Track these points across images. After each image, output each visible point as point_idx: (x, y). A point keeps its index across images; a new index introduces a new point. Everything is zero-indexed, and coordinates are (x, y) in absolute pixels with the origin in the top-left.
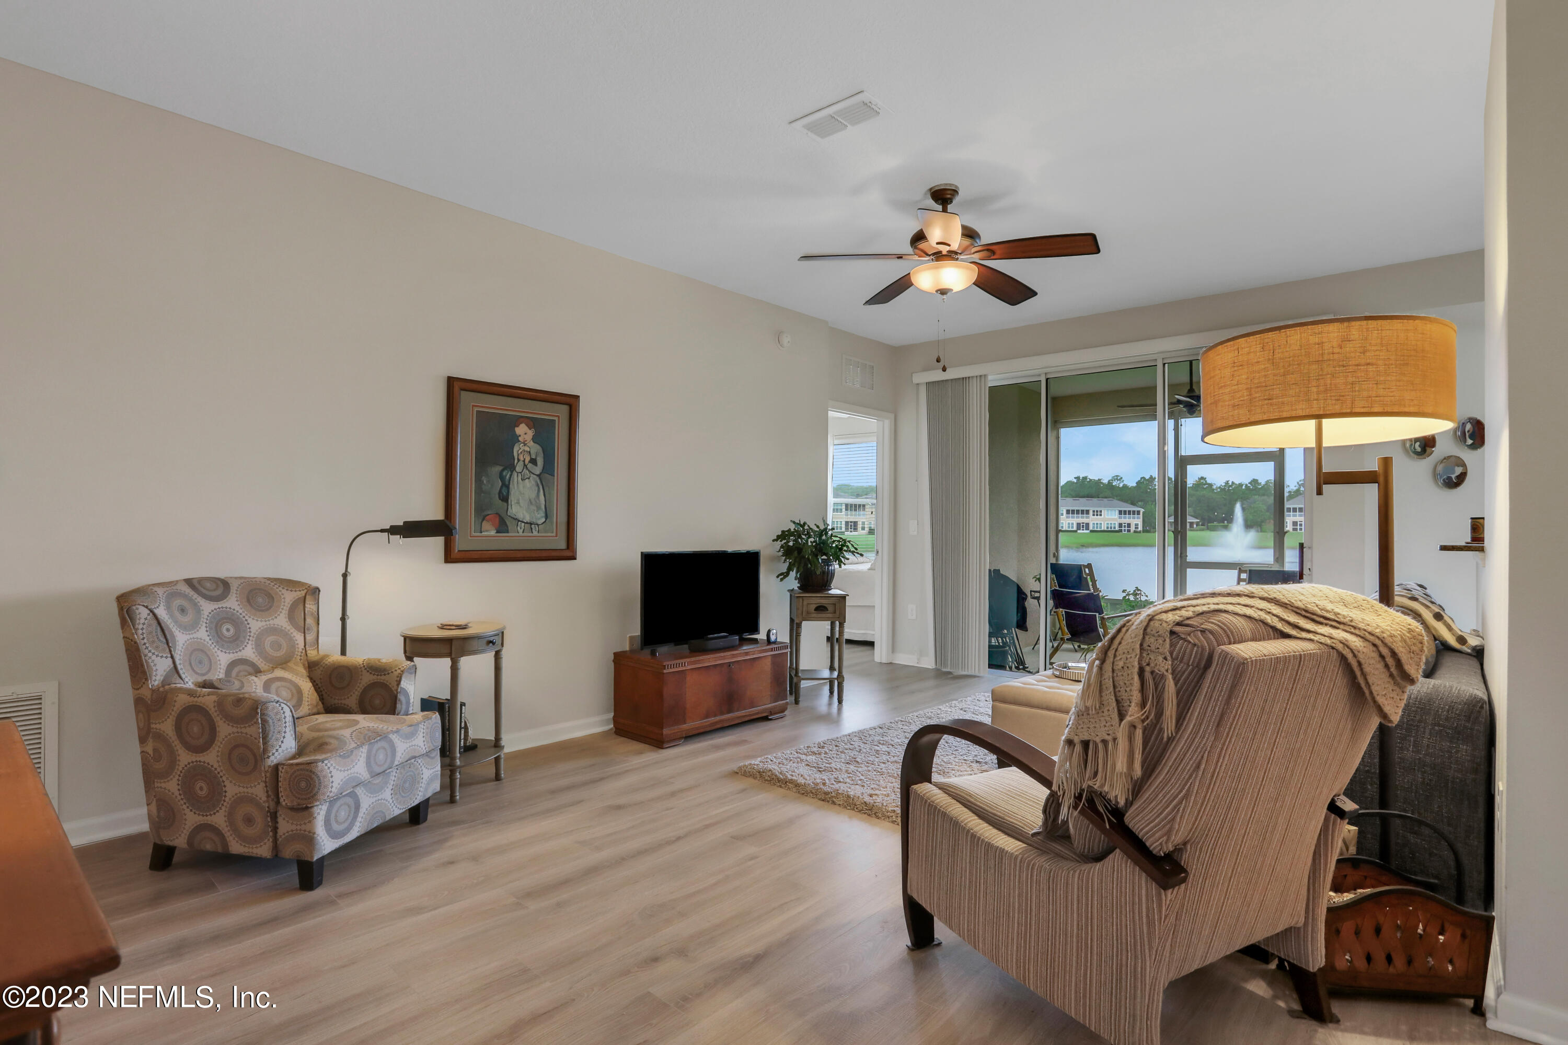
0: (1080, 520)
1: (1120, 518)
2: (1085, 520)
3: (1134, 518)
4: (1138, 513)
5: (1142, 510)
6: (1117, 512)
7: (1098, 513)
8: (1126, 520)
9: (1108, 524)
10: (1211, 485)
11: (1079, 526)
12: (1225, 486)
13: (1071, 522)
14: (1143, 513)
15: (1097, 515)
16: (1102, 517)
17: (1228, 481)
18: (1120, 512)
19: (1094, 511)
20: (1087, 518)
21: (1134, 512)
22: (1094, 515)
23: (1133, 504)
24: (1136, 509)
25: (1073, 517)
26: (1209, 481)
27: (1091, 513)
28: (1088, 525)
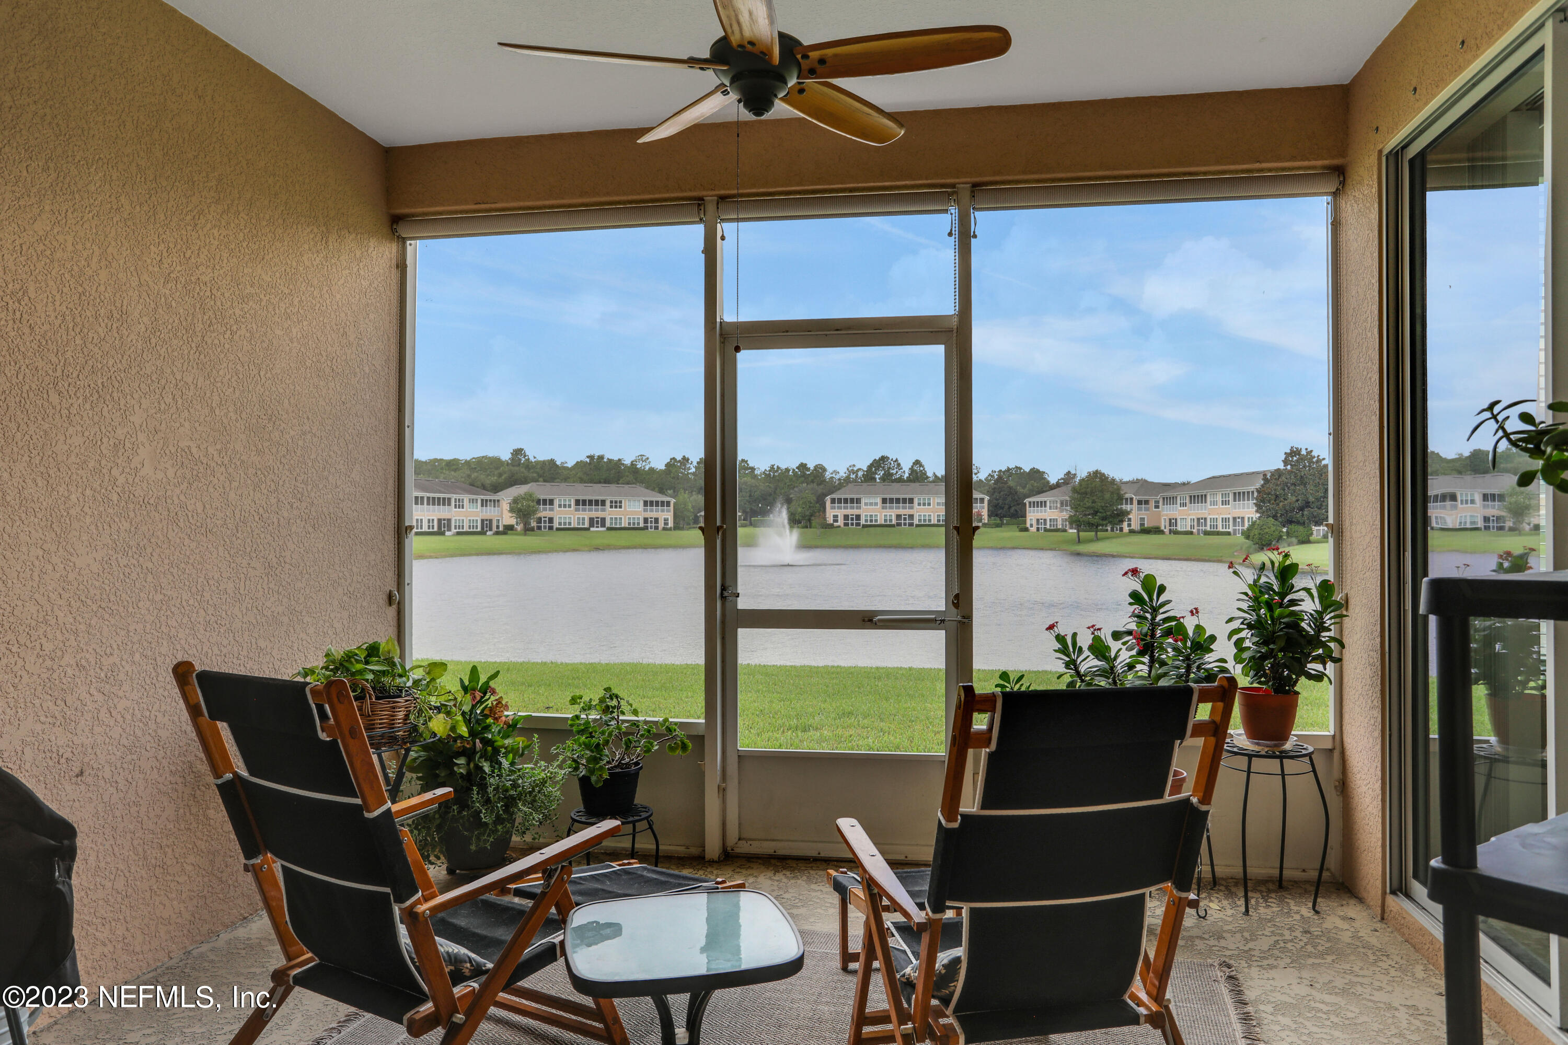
0: (594, 514)
1: (645, 511)
2: (600, 514)
3: (663, 511)
4: (668, 504)
5: (673, 501)
6: (642, 503)
7: (616, 504)
8: (652, 514)
9: (629, 518)
10: (753, 469)
11: (592, 521)
12: (770, 471)
13: (581, 516)
14: (675, 504)
15: (616, 507)
16: (623, 509)
17: (773, 466)
18: (646, 503)
19: (611, 502)
20: (604, 510)
21: (663, 502)
22: (611, 507)
23: (662, 491)
24: (666, 499)
25: (584, 510)
26: (751, 465)
27: (608, 504)
28: (603, 520)
